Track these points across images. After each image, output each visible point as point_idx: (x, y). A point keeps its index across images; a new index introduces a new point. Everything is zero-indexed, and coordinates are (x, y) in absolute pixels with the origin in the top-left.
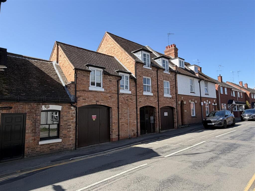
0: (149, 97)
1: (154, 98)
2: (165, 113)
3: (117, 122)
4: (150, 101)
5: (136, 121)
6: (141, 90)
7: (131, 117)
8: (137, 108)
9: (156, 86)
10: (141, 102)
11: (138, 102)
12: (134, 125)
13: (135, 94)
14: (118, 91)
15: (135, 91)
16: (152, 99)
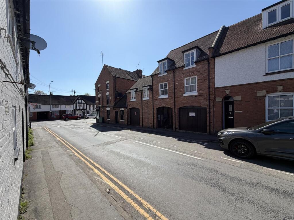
0: (164, 99)
1: (170, 100)
2: (190, 113)
3: (142, 116)
4: (165, 103)
5: (152, 118)
6: (157, 95)
7: (150, 115)
8: (153, 109)
9: (173, 88)
10: (157, 104)
11: (154, 104)
12: (152, 120)
13: (152, 99)
14: (142, 99)
15: (152, 97)
16: (167, 101)
